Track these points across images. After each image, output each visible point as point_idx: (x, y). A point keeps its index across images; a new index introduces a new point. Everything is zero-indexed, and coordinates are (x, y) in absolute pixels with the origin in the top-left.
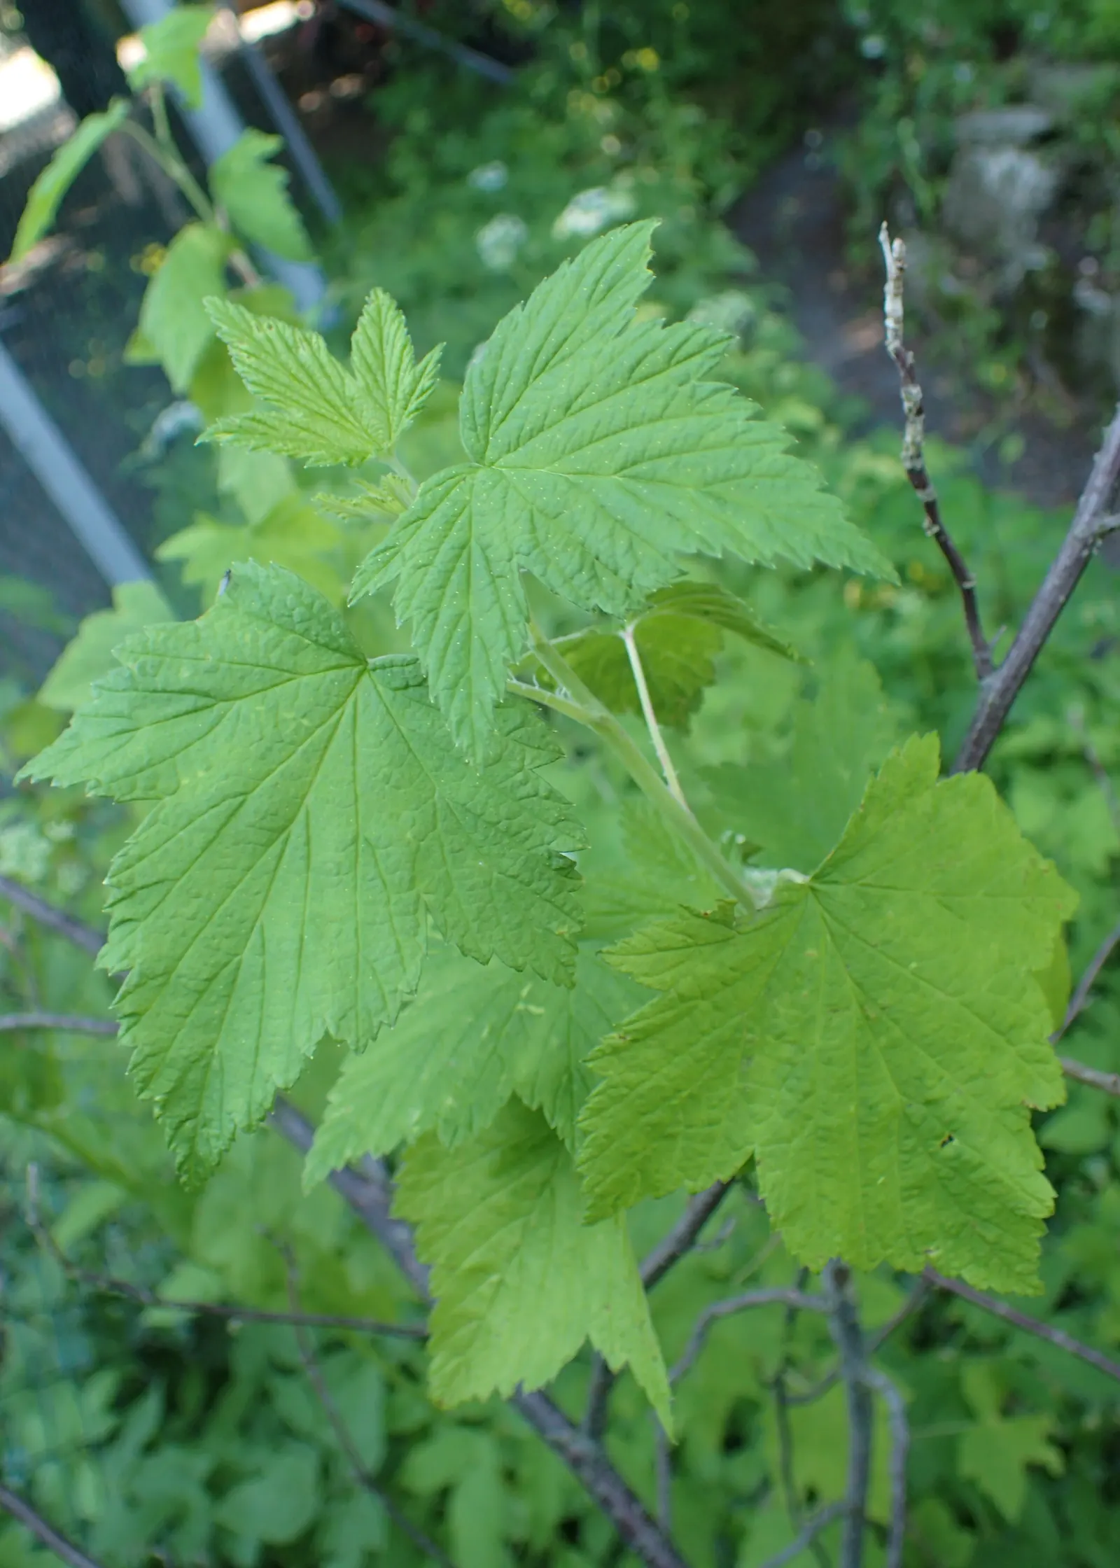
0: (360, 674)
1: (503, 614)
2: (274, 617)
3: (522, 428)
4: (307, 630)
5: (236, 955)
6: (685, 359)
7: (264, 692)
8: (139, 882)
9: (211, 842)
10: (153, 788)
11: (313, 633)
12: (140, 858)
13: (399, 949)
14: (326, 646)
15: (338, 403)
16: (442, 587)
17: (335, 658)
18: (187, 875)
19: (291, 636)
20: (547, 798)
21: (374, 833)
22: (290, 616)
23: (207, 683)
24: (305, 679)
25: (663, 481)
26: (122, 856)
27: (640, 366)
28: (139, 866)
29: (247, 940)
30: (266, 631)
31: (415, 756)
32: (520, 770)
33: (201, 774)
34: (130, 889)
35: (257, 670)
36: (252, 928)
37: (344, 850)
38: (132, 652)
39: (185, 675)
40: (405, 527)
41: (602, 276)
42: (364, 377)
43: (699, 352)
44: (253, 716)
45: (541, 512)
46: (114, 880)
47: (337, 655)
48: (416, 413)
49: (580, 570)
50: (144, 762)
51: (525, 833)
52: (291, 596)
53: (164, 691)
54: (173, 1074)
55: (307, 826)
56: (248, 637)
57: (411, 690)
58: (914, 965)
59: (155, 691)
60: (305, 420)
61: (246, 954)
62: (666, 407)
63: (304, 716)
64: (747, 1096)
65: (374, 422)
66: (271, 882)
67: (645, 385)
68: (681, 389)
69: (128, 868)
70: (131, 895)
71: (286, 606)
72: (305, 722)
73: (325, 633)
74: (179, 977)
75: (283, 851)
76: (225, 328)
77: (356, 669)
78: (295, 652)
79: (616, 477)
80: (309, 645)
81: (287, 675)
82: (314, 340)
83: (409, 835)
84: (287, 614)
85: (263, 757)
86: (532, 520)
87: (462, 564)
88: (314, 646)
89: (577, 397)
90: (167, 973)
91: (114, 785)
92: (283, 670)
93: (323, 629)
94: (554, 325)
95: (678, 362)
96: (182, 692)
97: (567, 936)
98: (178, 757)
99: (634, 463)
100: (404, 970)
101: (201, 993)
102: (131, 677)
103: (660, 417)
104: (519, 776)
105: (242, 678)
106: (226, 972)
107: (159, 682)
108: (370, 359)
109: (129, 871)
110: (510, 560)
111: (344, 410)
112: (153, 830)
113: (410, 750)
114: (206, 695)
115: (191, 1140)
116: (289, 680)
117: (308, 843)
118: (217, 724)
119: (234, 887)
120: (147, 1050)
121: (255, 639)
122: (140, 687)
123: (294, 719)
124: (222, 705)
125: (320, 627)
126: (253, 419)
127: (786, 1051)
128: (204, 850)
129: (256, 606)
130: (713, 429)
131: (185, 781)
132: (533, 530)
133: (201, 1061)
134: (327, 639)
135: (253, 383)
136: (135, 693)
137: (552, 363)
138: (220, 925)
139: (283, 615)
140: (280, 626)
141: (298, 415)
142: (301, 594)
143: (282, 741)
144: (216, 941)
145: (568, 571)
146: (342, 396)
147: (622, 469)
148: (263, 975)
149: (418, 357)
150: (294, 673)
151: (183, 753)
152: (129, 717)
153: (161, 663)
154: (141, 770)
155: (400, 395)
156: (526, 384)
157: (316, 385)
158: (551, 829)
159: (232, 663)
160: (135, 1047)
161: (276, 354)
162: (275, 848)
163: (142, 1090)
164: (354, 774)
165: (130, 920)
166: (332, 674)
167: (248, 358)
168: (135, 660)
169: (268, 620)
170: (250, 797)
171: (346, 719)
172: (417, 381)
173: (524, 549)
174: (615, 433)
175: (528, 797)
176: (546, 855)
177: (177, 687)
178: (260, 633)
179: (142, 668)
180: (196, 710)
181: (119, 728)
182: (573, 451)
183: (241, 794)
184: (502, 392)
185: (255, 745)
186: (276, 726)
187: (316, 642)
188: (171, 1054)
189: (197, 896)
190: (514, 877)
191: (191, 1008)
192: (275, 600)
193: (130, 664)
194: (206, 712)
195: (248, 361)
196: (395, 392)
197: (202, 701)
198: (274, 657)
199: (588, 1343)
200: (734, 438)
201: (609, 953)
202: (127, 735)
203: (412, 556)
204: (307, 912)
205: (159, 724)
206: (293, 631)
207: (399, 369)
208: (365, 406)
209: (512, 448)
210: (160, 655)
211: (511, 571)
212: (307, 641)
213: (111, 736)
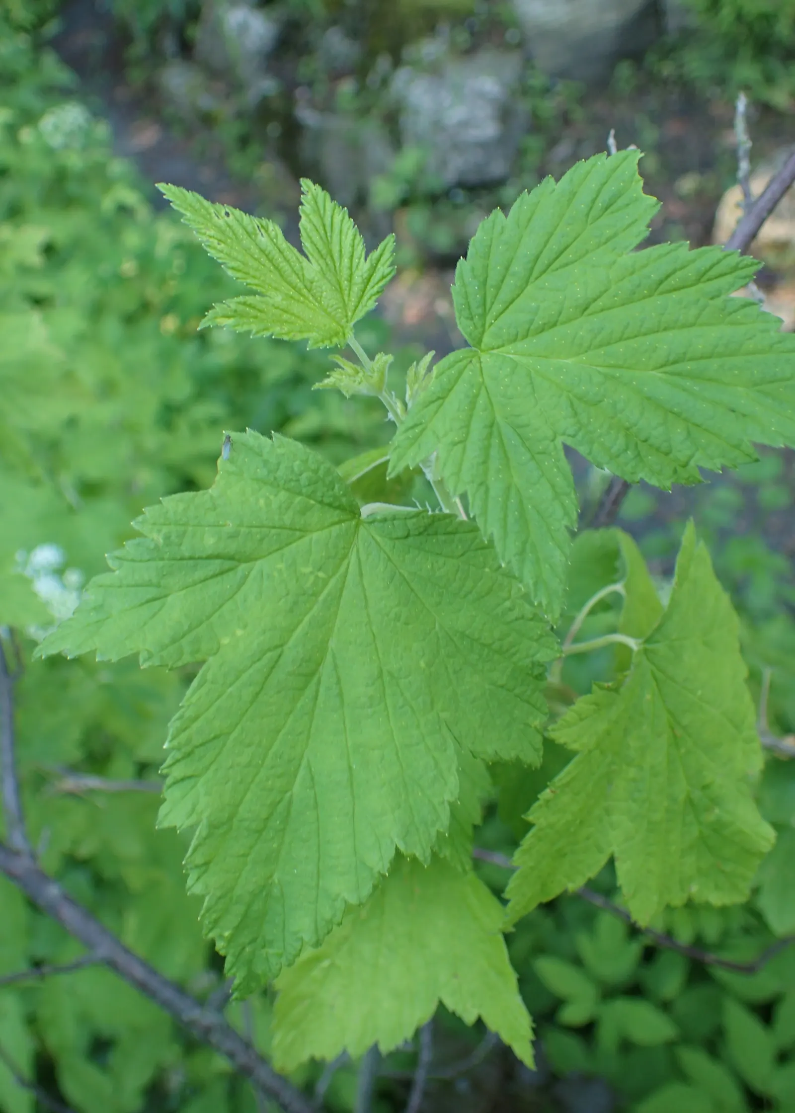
0: (357, 526)
1: (553, 486)
2: (281, 483)
3: (532, 322)
4: (314, 492)
5: (286, 792)
6: (716, 277)
7: (280, 552)
8: (197, 741)
9: (257, 694)
10: (198, 651)
11: (319, 494)
12: (196, 718)
13: (437, 764)
14: (330, 505)
15: (300, 285)
16: (485, 462)
17: (336, 515)
18: (239, 727)
19: (298, 499)
20: (531, 620)
21: (395, 666)
22: (298, 480)
23: (232, 547)
24: (315, 535)
25: (710, 380)
26: (178, 719)
27: (669, 279)
28: (195, 726)
29: (295, 776)
30: (276, 495)
31: (416, 595)
32: (508, 598)
33: (239, 632)
34: (188, 749)
35: (273, 531)
36: (300, 765)
37: (373, 684)
38: (154, 524)
39: (210, 542)
40: (426, 407)
41: (597, 196)
42: (317, 261)
43: (731, 273)
44: (276, 574)
45: (580, 399)
46: (175, 743)
47: (338, 512)
48: (377, 296)
49: (626, 450)
50: (186, 628)
51: (513, 650)
52: (298, 462)
53: (191, 558)
54: (239, 910)
55: (336, 667)
56: (262, 502)
57: (410, 539)
58: (699, 693)
59: (182, 559)
60: (284, 302)
61: (296, 788)
62: (698, 316)
63: (320, 569)
64: (608, 811)
65: (332, 302)
66: (311, 721)
67: (674, 295)
68: (711, 302)
69: (185, 730)
70: (189, 755)
71: (293, 471)
72: (321, 574)
73: (331, 493)
74: (241, 821)
75: (317, 691)
76: (188, 214)
77: (354, 523)
78: (304, 511)
79: (654, 372)
80: (313, 505)
81: (298, 533)
82: (271, 228)
83: (422, 664)
84: (294, 479)
85: (291, 610)
86: (572, 405)
87: (495, 441)
88: (318, 506)
89: (595, 300)
90: (231, 818)
91: (164, 653)
92: (296, 530)
93: (328, 490)
94: (551, 234)
95: (709, 280)
96: (209, 558)
97: (538, 727)
98: (214, 618)
99: (675, 362)
100: (446, 784)
101: (259, 832)
102: (157, 547)
103: (692, 325)
104: (508, 604)
105: (261, 540)
106: (281, 808)
107: (185, 550)
108: (320, 245)
109: (187, 733)
110: (553, 440)
111: (305, 291)
112: (204, 690)
113: (412, 590)
114: (231, 558)
115: (250, 963)
116: (300, 538)
117: (339, 682)
118: (243, 584)
119: (278, 732)
120: (218, 894)
121: (268, 504)
122: (167, 556)
123: (311, 573)
124: (243, 567)
125: (325, 489)
126: (244, 304)
127: (632, 772)
128: (252, 702)
129: (262, 472)
130: (750, 339)
131: (225, 641)
132: (576, 414)
133: (264, 891)
134: (331, 499)
135: (233, 268)
136: (161, 563)
137: (553, 267)
138: (272, 767)
139: (291, 480)
140: (288, 490)
141: (278, 299)
142: (307, 460)
143: (304, 594)
144: (270, 782)
145: (614, 450)
146: (302, 279)
147: (662, 366)
148: (316, 806)
149: (370, 248)
150: (304, 531)
151: (217, 614)
152: (158, 586)
153: (185, 533)
154: (184, 636)
155: (357, 279)
156: (527, 283)
157: (277, 268)
158: (535, 644)
159: (252, 527)
160: (208, 893)
161: (239, 241)
162: (309, 692)
163: (211, 930)
164: (368, 615)
165: (190, 777)
166: (335, 529)
167: (219, 244)
168: (159, 531)
169: (275, 484)
170: (286, 648)
171: (353, 568)
172: (374, 268)
173: (571, 431)
174: (645, 334)
175: (517, 619)
176: (530, 666)
177: (204, 555)
178: (272, 497)
179: (167, 538)
180: (222, 573)
181: (149, 596)
182: (600, 346)
183: (277, 647)
184: (498, 288)
185: (283, 600)
186: (297, 581)
187: (321, 502)
188: (238, 891)
189: (249, 745)
190: (502, 687)
191: (251, 848)
192: (282, 466)
193: (155, 535)
194: (231, 574)
195: (219, 247)
196: (351, 275)
197: (228, 564)
198: (287, 519)
199: (441, 1005)
200: (771, 346)
201: (553, 730)
202: (157, 604)
203: (445, 435)
204: (350, 744)
205: (188, 589)
206: (300, 494)
207: (352, 256)
208: (324, 288)
209: (519, 337)
210: (183, 525)
211: (555, 448)
212: (312, 502)
213: (142, 604)
